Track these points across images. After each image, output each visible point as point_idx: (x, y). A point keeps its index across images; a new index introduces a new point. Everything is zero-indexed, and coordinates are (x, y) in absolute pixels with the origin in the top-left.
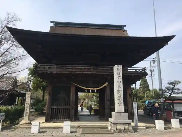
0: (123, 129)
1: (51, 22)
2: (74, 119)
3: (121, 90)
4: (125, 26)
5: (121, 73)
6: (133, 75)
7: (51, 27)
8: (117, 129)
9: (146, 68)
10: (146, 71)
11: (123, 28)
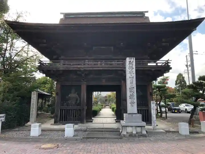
0: (134, 132)
1: (61, 13)
2: (85, 121)
3: (134, 87)
4: (147, 12)
5: (134, 67)
6: (153, 69)
7: (61, 20)
8: (127, 133)
9: (169, 61)
10: (169, 64)
11: (145, 14)
